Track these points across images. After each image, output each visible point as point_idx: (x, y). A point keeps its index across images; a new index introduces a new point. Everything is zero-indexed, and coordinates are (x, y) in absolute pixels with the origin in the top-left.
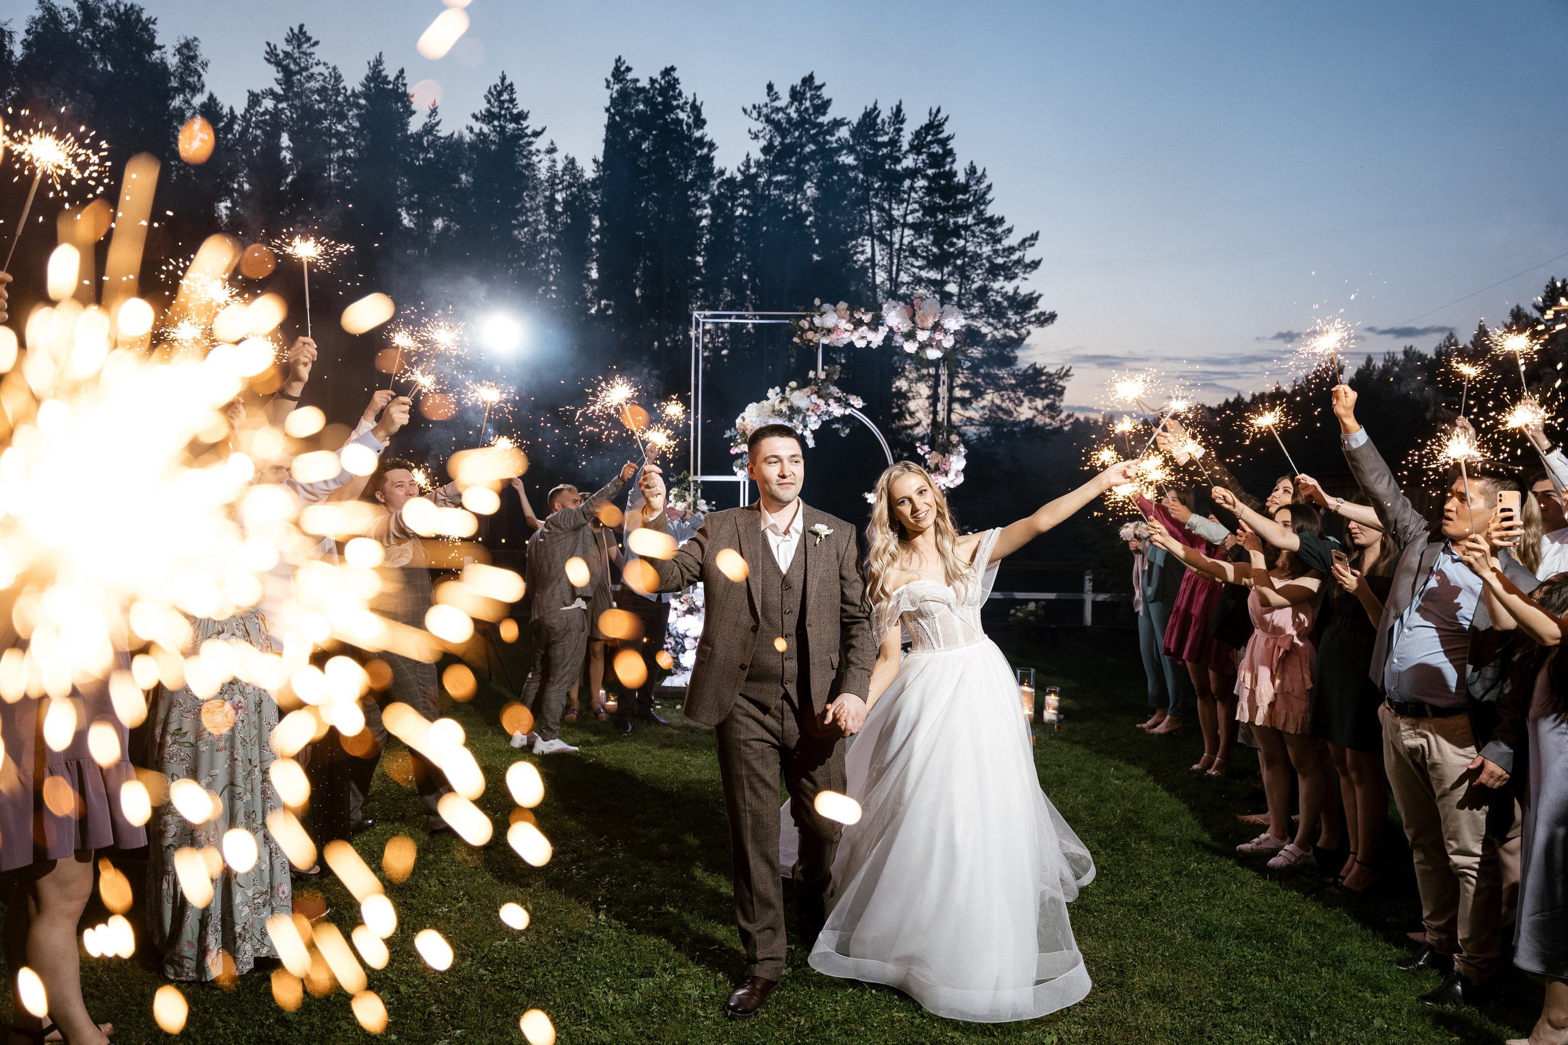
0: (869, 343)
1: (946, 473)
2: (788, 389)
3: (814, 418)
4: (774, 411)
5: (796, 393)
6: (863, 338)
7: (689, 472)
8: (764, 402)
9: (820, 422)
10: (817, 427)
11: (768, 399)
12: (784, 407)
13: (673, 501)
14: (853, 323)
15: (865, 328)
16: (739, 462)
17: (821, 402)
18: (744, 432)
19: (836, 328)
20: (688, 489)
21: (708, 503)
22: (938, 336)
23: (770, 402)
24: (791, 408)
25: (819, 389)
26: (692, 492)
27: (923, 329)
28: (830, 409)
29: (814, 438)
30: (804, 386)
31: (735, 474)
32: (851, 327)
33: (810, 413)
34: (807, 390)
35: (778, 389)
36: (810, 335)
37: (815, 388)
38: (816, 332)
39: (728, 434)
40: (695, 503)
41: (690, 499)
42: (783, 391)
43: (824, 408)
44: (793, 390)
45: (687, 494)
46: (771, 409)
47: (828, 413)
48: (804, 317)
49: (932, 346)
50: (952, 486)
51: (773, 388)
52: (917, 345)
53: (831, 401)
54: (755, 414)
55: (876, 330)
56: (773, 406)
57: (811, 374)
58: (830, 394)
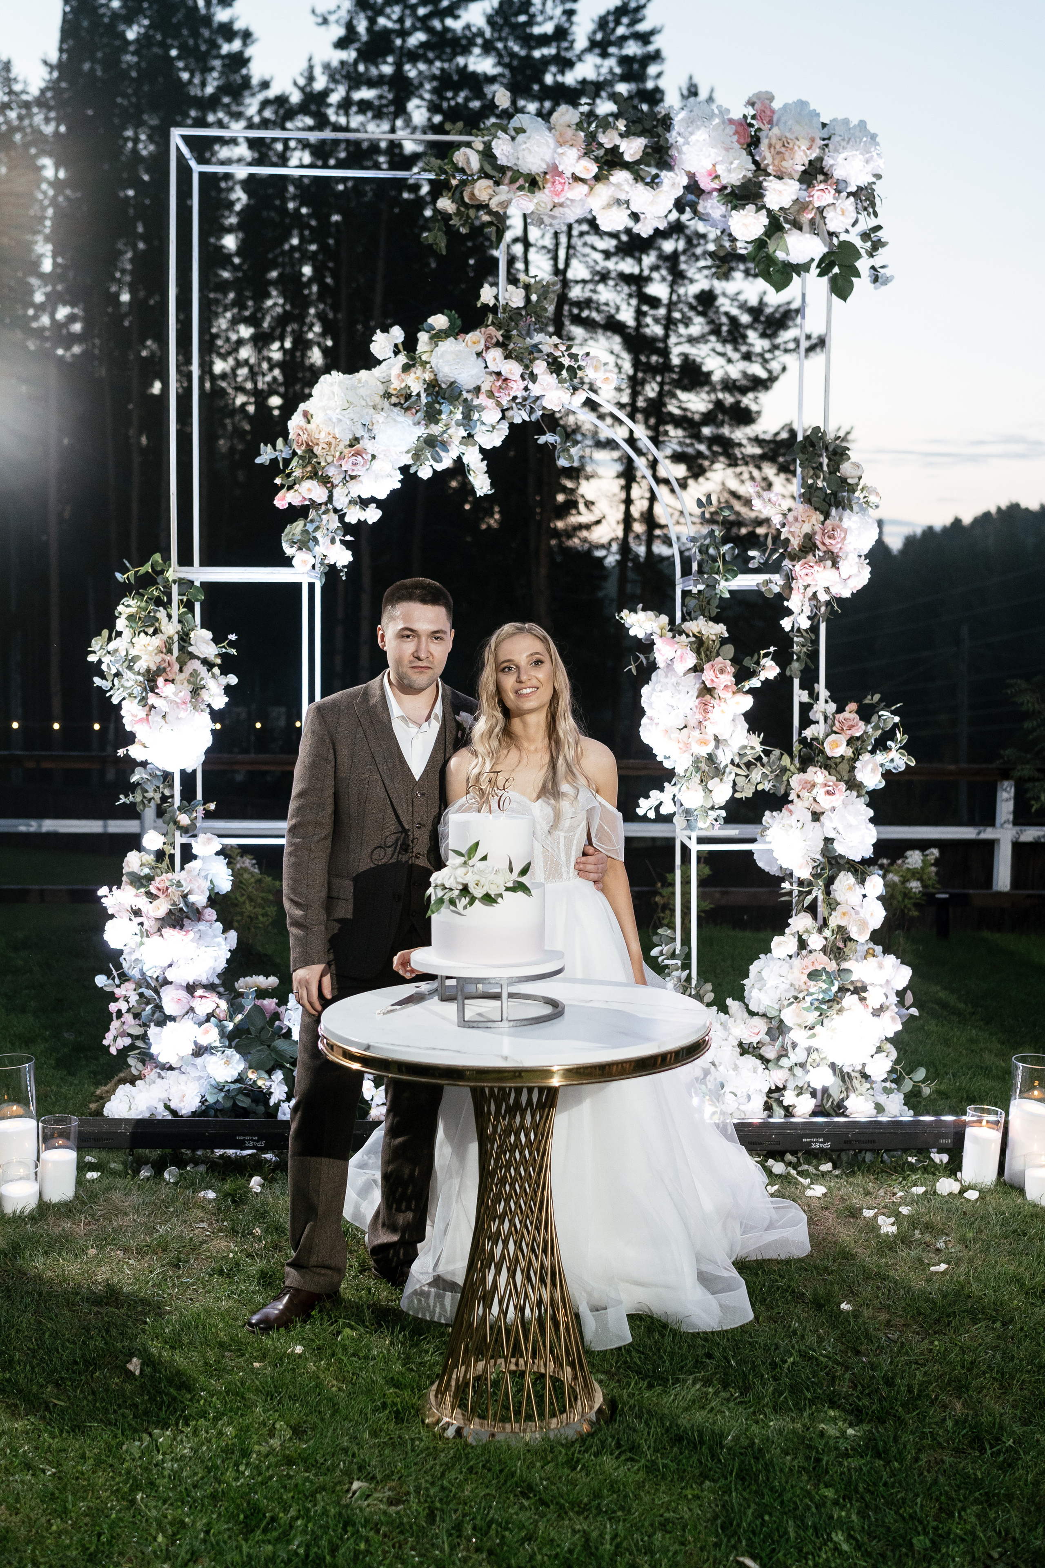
0: (635, 217)
1: (834, 559)
2: (423, 337)
3: (491, 415)
4: (387, 395)
5: (448, 345)
6: (618, 202)
7: (167, 558)
8: (363, 373)
9: (504, 431)
10: (494, 440)
11: (371, 362)
12: (415, 382)
13: (127, 634)
14: (596, 160)
15: (621, 177)
16: (297, 528)
17: (512, 369)
18: (310, 450)
19: (554, 170)
20: (163, 602)
21: (216, 640)
22: (822, 196)
23: (377, 371)
24: (433, 387)
25: (507, 337)
26: (175, 611)
27: (780, 178)
28: (536, 390)
29: (490, 472)
30: (466, 329)
31: (287, 562)
32: (589, 168)
33: (482, 400)
34: (476, 338)
35: (397, 334)
36: (482, 190)
37: (498, 335)
38: (497, 183)
39: (266, 455)
40: (184, 638)
41: (171, 628)
42: (410, 345)
43: (517, 388)
44: (438, 336)
45: (162, 614)
46: (381, 390)
47: (527, 402)
48: (468, 145)
49: (797, 226)
50: (846, 594)
51: (385, 330)
52: (763, 220)
53: (540, 367)
54: (338, 402)
55: (653, 183)
56: (387, 382)
57: (487, 295)
58: (536, 348)
